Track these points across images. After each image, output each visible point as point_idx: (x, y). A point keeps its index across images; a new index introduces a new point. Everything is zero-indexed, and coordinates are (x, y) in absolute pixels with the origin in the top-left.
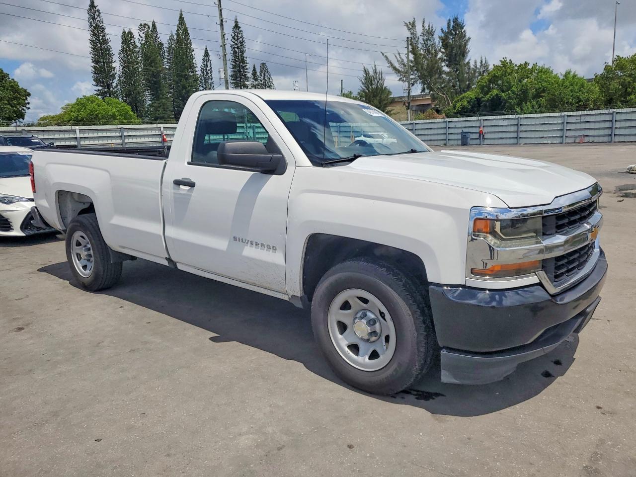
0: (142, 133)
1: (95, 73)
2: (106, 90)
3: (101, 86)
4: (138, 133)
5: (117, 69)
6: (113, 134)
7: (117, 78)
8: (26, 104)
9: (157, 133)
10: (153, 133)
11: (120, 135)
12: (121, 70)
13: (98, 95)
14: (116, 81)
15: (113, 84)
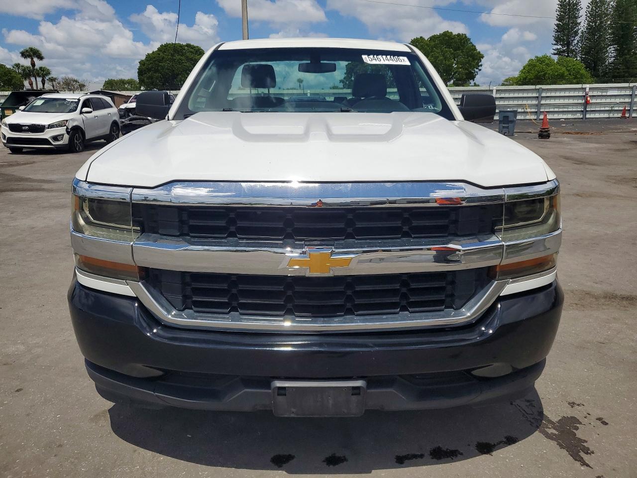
0: (562, 94)
1: (557, 32)
2: (564, 49)
3: (561, 45)
4: (558, 94)
5: (582, 24)
6: (530, 95)
7: (580, 34)
8: (479, 66)
9: (581, 94)
10: (576, 94)
11: (537, 95)
12: (586, 25)
13: (555, 54)
14: (577, 38)
15: (574, 41)
